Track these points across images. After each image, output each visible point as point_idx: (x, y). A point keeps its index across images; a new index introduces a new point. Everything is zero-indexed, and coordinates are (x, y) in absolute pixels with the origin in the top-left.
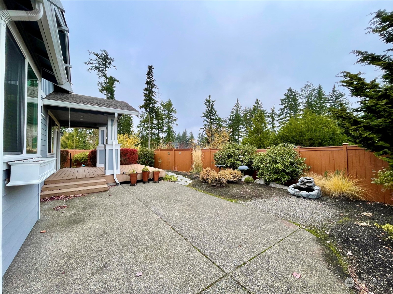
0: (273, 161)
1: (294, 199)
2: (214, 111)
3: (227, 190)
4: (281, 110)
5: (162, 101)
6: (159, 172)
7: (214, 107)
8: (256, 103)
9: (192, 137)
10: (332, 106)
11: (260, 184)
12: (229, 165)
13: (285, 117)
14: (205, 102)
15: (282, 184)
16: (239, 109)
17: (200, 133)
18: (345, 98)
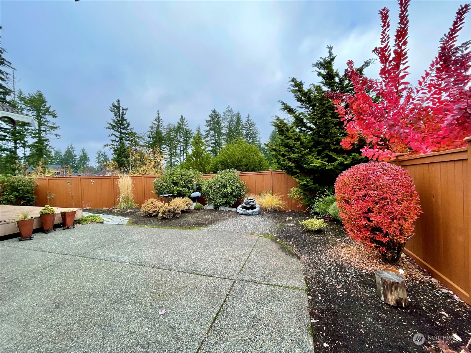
0: (222, 186)
1: (244, 217)
2: (125, 123)
3: (184, 220)
4: (207, 132)
5: (21, 92)
6: (75, 212)
7: (125, 117)
8: (180, 121)
9: (84, 157)
10: (247, 133)
11: (210, 210)
12: (176, 193)
13: (210, 140)
14: (110, 108)
15: (230, 206)
16: (160, 125)
17: (100, 152)
18: (255, 128)
